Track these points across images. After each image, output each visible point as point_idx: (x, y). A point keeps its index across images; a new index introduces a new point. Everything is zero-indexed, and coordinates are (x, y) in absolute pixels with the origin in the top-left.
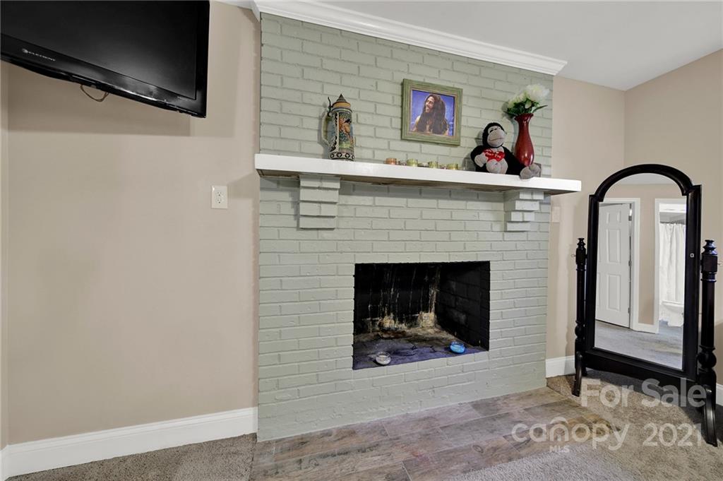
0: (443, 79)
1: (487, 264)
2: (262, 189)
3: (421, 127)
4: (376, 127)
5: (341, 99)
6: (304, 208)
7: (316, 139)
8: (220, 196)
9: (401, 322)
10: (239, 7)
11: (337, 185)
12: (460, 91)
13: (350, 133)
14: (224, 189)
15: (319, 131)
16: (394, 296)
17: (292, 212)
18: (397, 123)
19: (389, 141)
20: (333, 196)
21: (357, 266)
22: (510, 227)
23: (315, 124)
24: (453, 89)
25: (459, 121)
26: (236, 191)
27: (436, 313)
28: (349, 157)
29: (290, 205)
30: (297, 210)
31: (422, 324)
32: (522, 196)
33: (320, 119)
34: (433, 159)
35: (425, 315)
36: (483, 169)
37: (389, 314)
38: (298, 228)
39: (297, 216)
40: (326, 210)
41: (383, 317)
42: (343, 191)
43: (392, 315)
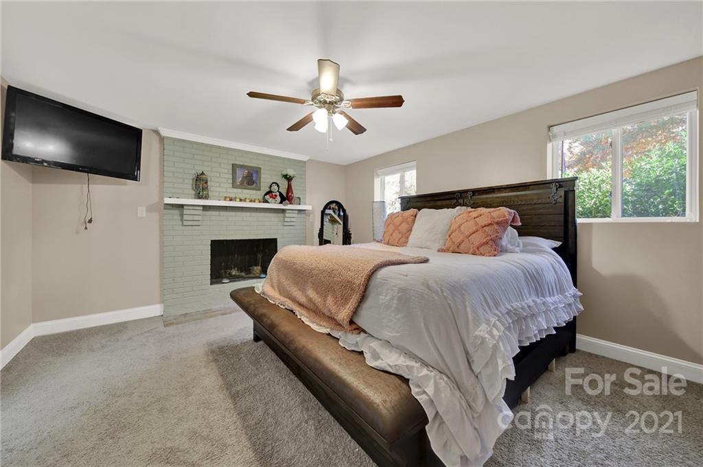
0: (253, 164)
1: (276, 239)
2: (165, 209)
3: (242, 183)
4: (220, 183)
5: (203, 174)
6: (185, 217)
7: (191, 188)
8: (142, 212)
9: (242, 272)
10: (152, 130)
11: (201, 208)
12: (260, 168)
13: (207, 188)
14: (144, 208)
15: (193, 185)
16: (237, 258)
17: (179, 218)
18: (231, 181)
19: (227, 188)
20: (200, 212)
21: (212, 241)
22: (286, 219)
23: (191, 182)
24: (256, 168)
25: (260, 180)
26: (150, 209)
27: (261, 266)
28: (206, 198)
29: (178, 216)
30: (182, 217)
31: (254, 272)
32: (287, 212)
33: (193, 179)
34: (248, 196)
35: (255, 268)
36: (267, 202)
37: (234, 268)
38: (183, 225)
39: (182, 220)
40: (196, 218)
41: (231, 269)
42: (203, 210)
43: (236, 269)
